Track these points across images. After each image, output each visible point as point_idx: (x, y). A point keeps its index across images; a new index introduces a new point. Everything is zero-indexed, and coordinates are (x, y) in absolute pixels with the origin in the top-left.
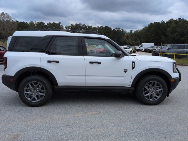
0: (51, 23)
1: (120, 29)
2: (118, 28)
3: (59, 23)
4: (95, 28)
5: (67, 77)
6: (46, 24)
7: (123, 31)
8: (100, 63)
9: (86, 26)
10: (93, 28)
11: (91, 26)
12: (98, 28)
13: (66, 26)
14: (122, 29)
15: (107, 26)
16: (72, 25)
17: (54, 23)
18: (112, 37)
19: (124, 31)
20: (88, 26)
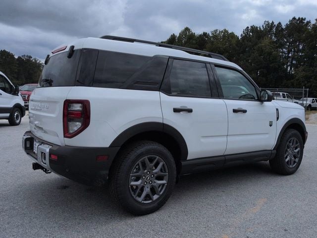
1: (31, 57)
2: (27, 56)
5: (203, 140)
7: (36, 61)
8: (245, 111)
14: (35, 59)
15: (4, 50)
18: (16, 70)
19: (38, 62)
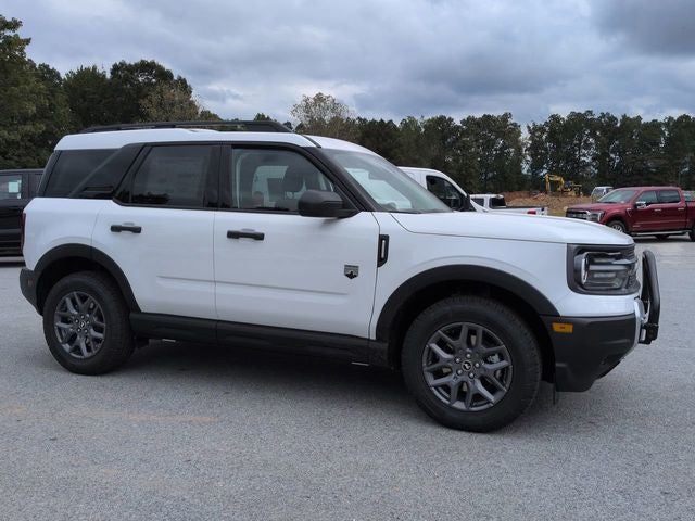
0: (473, 119)
3: (506, 115)
4: (655, 125)
5: (161, 282)
6: (457, 122)
8: (259, 237)
9: (613, 119)
10: (646, 125)
11: (639, 118)
12: (667, 125)
13: (531, 125)
16: (555, 118)
17: (487, 118)
20: (624, 116)
